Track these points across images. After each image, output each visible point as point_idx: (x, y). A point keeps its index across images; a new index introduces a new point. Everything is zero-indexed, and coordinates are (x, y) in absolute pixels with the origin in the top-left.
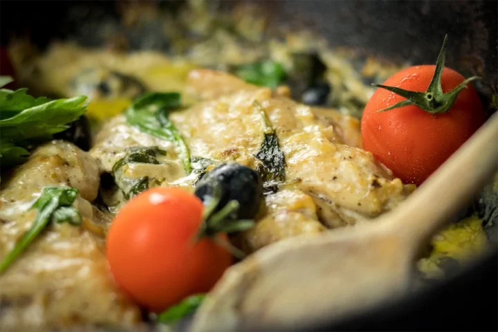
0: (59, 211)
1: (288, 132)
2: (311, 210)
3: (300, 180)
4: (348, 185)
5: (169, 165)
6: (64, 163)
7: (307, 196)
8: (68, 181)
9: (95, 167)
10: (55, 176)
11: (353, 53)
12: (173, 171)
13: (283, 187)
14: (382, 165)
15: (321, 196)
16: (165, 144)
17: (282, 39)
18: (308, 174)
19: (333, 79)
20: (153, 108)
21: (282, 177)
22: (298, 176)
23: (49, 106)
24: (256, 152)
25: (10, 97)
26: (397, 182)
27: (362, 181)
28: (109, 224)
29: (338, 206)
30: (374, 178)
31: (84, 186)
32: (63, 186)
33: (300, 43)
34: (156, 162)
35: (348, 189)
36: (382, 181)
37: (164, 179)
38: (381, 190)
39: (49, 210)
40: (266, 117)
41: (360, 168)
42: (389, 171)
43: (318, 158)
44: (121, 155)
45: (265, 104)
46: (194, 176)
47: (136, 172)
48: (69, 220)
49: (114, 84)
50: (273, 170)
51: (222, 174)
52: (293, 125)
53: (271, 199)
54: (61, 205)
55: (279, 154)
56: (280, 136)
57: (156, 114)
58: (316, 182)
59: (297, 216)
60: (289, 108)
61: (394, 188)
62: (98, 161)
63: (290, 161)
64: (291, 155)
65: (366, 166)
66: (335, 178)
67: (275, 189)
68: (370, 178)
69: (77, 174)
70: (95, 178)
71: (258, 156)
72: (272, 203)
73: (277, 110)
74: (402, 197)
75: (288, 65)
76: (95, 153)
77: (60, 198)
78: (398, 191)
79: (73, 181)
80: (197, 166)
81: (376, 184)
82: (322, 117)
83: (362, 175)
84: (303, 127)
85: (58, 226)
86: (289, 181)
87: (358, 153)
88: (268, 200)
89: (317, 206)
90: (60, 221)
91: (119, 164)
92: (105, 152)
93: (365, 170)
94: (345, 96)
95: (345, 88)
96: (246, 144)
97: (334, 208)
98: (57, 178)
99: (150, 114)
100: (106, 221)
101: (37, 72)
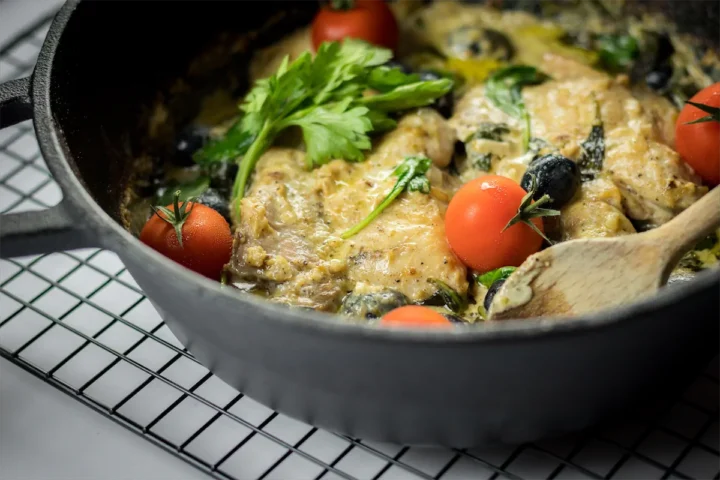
0: (414, 180)
1: (614, 125)
2: (616, 201)
3: (612, 173)
4: (650, 183)
5: (511, 143)
6: (425, 134)
7: (616, 188)
8: (426, 151)
9: (451, 138)
10: (415, 147)
11: (697, 42)
12: (513, 149)
13: (599, 176)
14: (687, 165)
15: (629, 187)
16: (512, 122)
17: (639, 18)
18: (619, 168)
19: (677, 63)
20: (510, 81)
21: (600, 168)
22: (612, 169)
23: (419, 87)
24: (583, 141)
25: (386, 74)
26: (690, 185)
27: (662, 182)
28: (455, 190)
29: (641, 197)
30: (672, 179)
31: (438, 155)
32: (421, 156)
33: (654, 23)
34: (500, 140)
35: (650, 185)
36: (678, 183)
37: (504, 156)
38: (675, 190)
39: (405, 179)
40: (598, 109)
41: (663, 169)
42: (691, 170)
43: (631, 156)
44: (474, 129)
45: (600, 97)
46: (529, 156)
47: (482, 148)
48: (421, 190)
49: (485, 45)
50: (593, 160)
51: (546, 164)
52: (620, 118)
53: (587, 185)
54: (417, 175)
55: (601, 145)
56: (606, 128)
57: (511, 88)
58: (625, 175)
59: (603, 204)
60: (620, 102)
61: (687, 189)
62: (455, 131)
63: (609, 154)
64: (610, 149)
65: (669, 167)
66: (640, 175)
67: (591, 177)
68: (669, 179)
69: (434, 145)
70: (449, 148)
71: (583, 145)
72: (587, 189)
73: (609, 103)
74: (693, 198)
75: (641, 42)
76: (453, 123)
77: (417, 168)
78: (690, 192)
79: (430, 152)
80: (534, 147)
81: (672, 185)
82: (648, 111)
83: (662, 176)
84: (628, 120)
85: (411, 194)
86: (604, 172)
87: (665, 153)
88: (584, 186)
89: (622, 196)
90: (413, 190)
91: (471, 138)
92: (462, 123)
93: (667, 171)
94: (684, 81)
95: (686, 73)
96: (578, 132)
97: (638, 199)
98: (416, 148)
99: (506, 86)
100: (453, 186)
101: (420, 22)
